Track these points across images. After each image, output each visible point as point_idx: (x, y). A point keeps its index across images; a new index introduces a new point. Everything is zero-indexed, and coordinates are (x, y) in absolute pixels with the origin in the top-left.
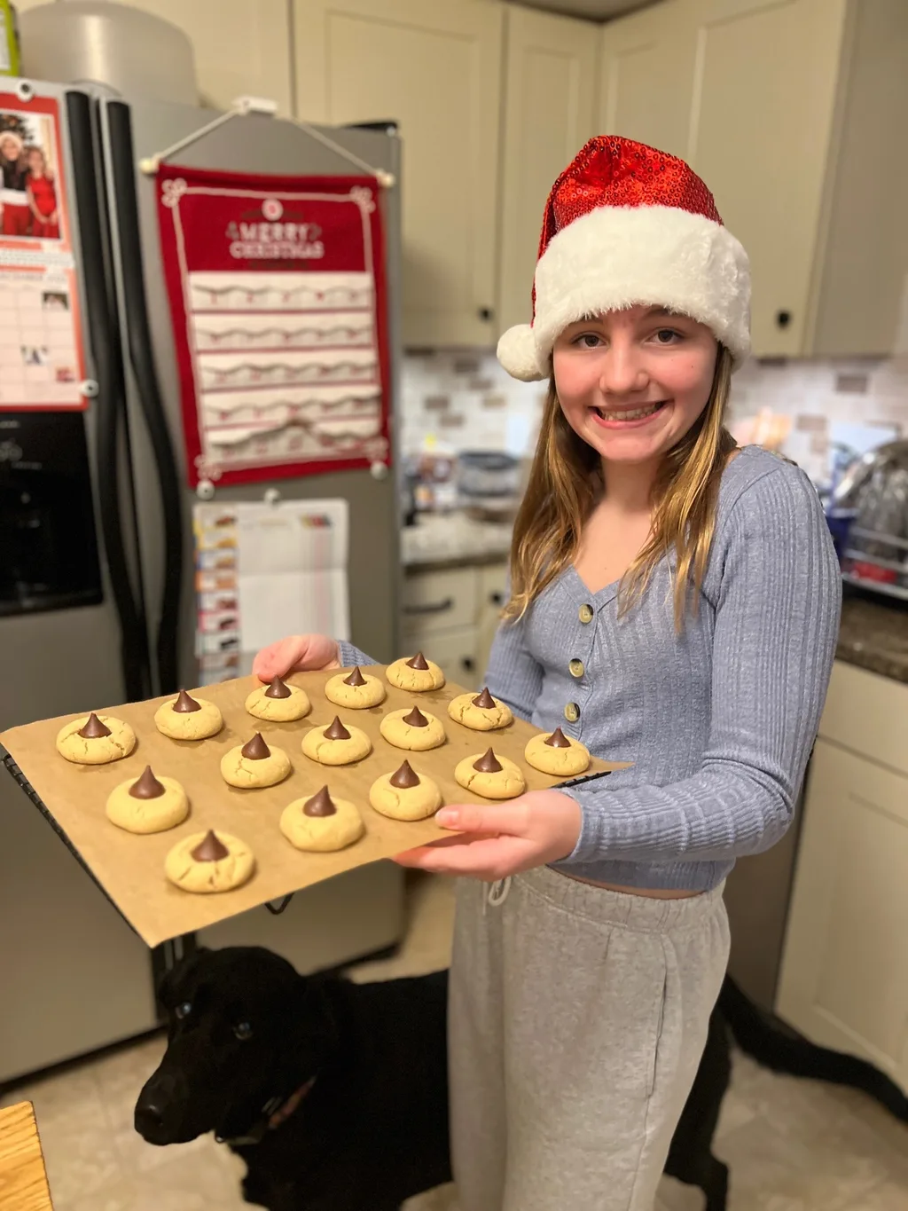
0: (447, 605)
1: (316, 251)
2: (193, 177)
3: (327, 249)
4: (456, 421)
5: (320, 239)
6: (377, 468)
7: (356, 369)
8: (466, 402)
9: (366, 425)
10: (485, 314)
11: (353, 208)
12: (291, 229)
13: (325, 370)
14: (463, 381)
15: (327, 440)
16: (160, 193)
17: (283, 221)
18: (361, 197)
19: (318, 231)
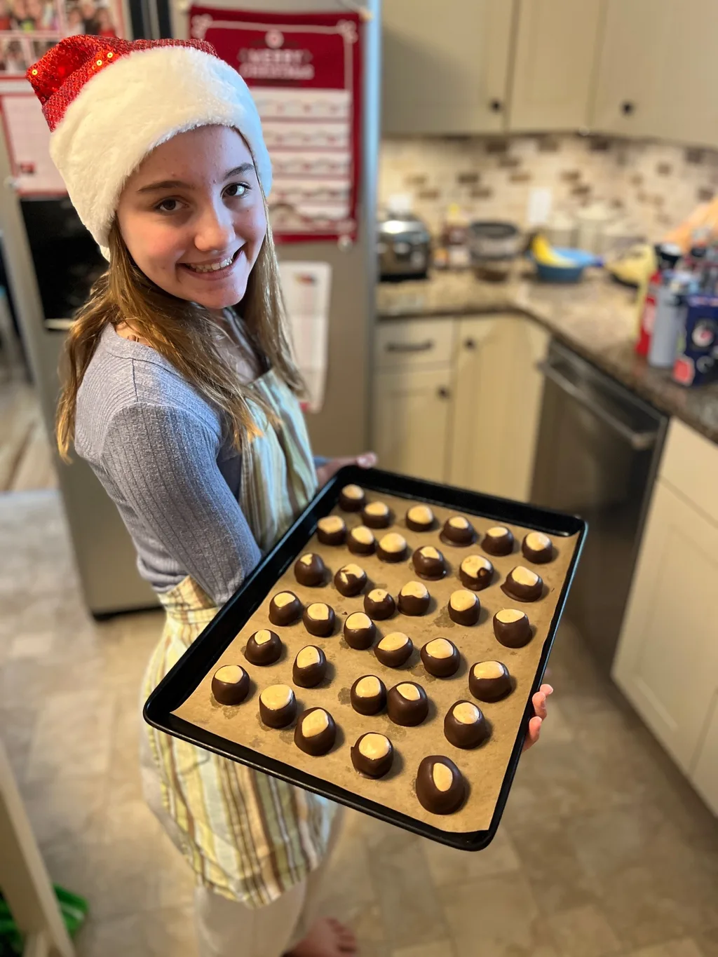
0: (427, 346)
1: (307, 73)
2: (217, 14)
3: (317, 71)
4: (485, 194)
5: (311, 63)
6: (345, 242)
7: (333, 166)
8: (495, 178)
9: (338, 210)
10: (496, 106)
11: (339, 39)
12: (288, 55)
13: (307, 166)
14: (493, 160)
15: (306, 219)
16: (191, 26)
17: (283, 48)
18: (346, 30)
19: (309, 56)
